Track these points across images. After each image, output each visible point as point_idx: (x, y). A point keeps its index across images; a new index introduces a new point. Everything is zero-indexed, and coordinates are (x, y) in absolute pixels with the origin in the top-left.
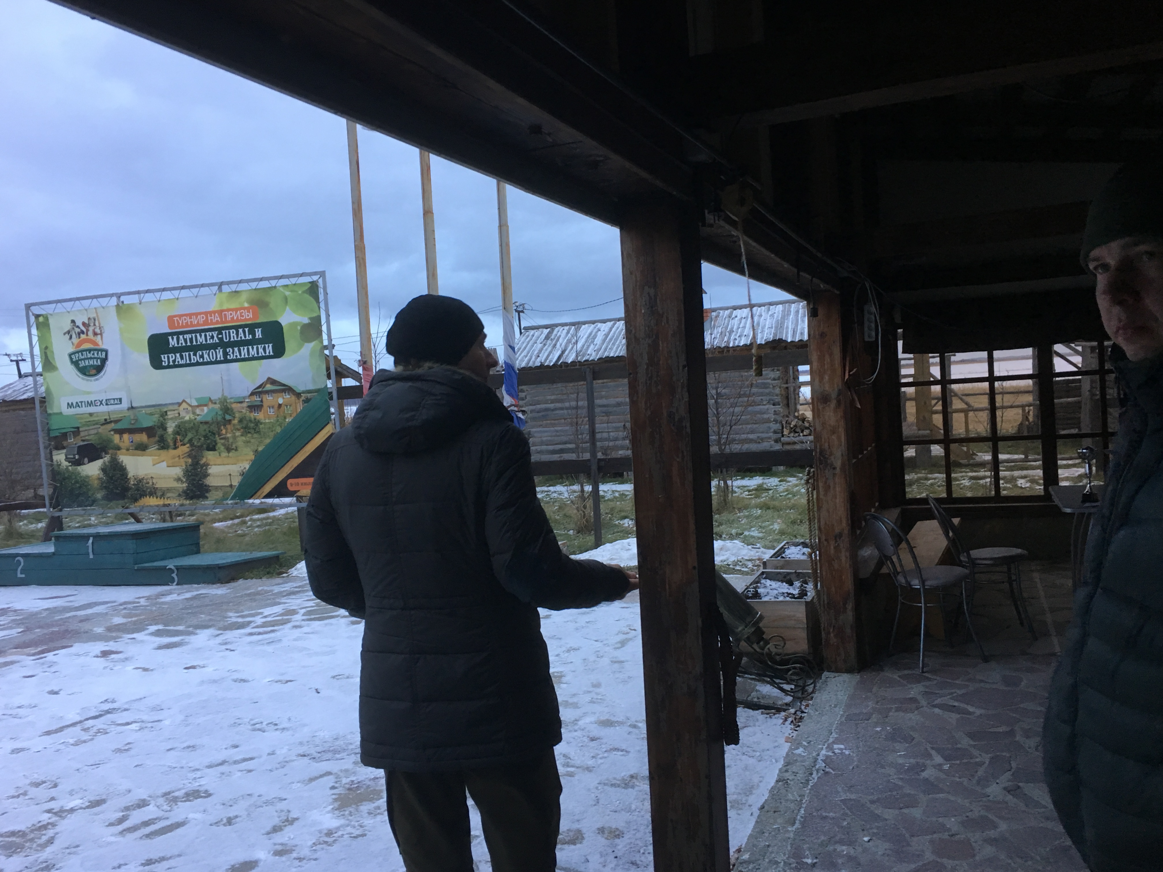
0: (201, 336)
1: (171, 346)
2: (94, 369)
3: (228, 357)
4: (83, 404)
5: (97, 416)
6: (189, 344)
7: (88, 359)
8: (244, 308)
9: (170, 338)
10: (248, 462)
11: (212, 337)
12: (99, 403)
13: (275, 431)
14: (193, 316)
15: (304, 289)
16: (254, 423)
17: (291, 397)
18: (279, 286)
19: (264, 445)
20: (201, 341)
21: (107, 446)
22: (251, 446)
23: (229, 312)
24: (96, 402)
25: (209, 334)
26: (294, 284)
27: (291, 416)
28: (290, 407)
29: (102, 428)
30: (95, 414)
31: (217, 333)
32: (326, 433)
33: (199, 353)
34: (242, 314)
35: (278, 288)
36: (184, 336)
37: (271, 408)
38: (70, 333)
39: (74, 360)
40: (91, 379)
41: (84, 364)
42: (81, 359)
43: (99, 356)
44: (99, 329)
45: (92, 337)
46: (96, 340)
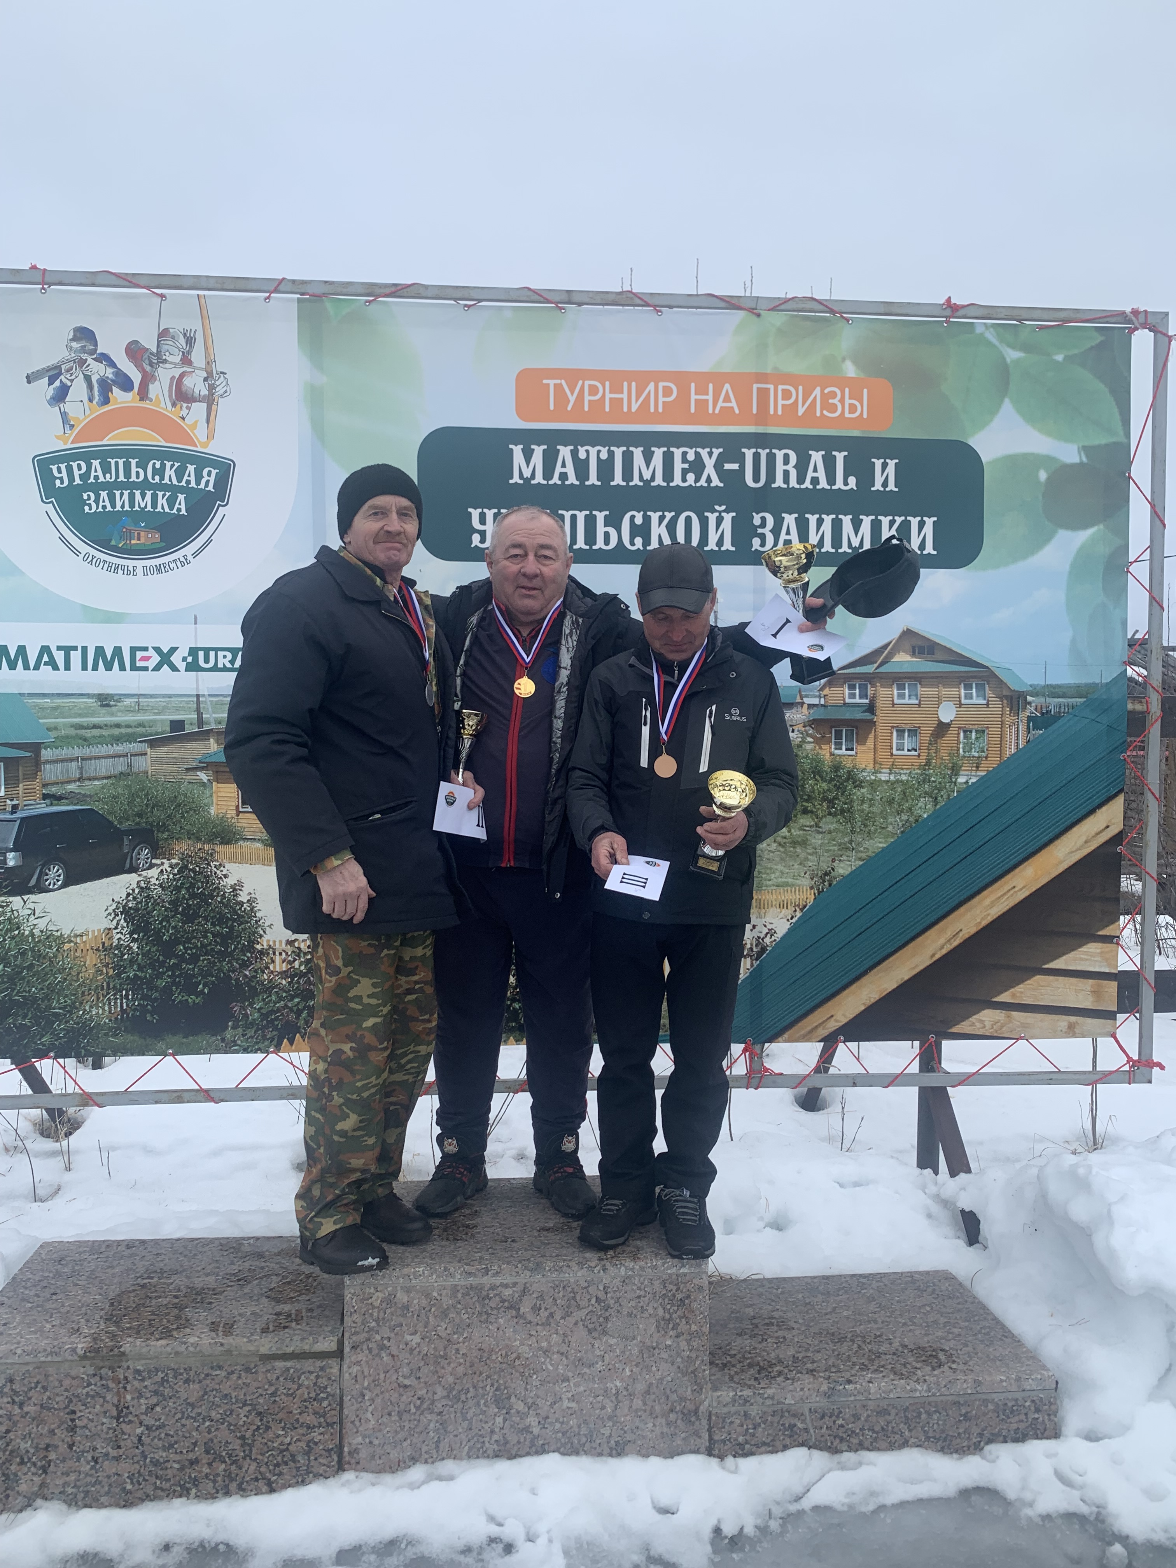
0: (648, 457)
1: (516, 479)
2: (157, 529)
3: (756, 542)
4: (76, 656)
5: (140, 709)
6: (593, 479)
7: (131, 486)
8: (843, 382)
9: (517, 451)
10: (789, 912)
11: (697, 467)
12: (156, 659)
13: (912, 813)
14: (625, 384)
15: (1076, 351)
16: (832, 780)
17: (987, 704)
18: (985, 324)
19: (860, 859)
20: (647, 475)
21: (164, 824)
22: (807, 859)
23: (780, 387)
24: (139, 654)
25: (684, 454)
26: (1041, 328)
27: (977, 767)
28: (976, 738)
29: (154, 755)
30: (128, 701)
31: (720, 454)
32: (1093, 833)
33: (633, 517)
34: (831, 401)
35: (979, 330)
36: (578, 450)
37: (906, 734)
38: (62, 377)
39: (62, 483)
40: (130, 563)
41: (107, 503)
42: (86, 487)
43: (188, 482)
44: (205, 380)
45: (163, 405)
46: (183, 419)
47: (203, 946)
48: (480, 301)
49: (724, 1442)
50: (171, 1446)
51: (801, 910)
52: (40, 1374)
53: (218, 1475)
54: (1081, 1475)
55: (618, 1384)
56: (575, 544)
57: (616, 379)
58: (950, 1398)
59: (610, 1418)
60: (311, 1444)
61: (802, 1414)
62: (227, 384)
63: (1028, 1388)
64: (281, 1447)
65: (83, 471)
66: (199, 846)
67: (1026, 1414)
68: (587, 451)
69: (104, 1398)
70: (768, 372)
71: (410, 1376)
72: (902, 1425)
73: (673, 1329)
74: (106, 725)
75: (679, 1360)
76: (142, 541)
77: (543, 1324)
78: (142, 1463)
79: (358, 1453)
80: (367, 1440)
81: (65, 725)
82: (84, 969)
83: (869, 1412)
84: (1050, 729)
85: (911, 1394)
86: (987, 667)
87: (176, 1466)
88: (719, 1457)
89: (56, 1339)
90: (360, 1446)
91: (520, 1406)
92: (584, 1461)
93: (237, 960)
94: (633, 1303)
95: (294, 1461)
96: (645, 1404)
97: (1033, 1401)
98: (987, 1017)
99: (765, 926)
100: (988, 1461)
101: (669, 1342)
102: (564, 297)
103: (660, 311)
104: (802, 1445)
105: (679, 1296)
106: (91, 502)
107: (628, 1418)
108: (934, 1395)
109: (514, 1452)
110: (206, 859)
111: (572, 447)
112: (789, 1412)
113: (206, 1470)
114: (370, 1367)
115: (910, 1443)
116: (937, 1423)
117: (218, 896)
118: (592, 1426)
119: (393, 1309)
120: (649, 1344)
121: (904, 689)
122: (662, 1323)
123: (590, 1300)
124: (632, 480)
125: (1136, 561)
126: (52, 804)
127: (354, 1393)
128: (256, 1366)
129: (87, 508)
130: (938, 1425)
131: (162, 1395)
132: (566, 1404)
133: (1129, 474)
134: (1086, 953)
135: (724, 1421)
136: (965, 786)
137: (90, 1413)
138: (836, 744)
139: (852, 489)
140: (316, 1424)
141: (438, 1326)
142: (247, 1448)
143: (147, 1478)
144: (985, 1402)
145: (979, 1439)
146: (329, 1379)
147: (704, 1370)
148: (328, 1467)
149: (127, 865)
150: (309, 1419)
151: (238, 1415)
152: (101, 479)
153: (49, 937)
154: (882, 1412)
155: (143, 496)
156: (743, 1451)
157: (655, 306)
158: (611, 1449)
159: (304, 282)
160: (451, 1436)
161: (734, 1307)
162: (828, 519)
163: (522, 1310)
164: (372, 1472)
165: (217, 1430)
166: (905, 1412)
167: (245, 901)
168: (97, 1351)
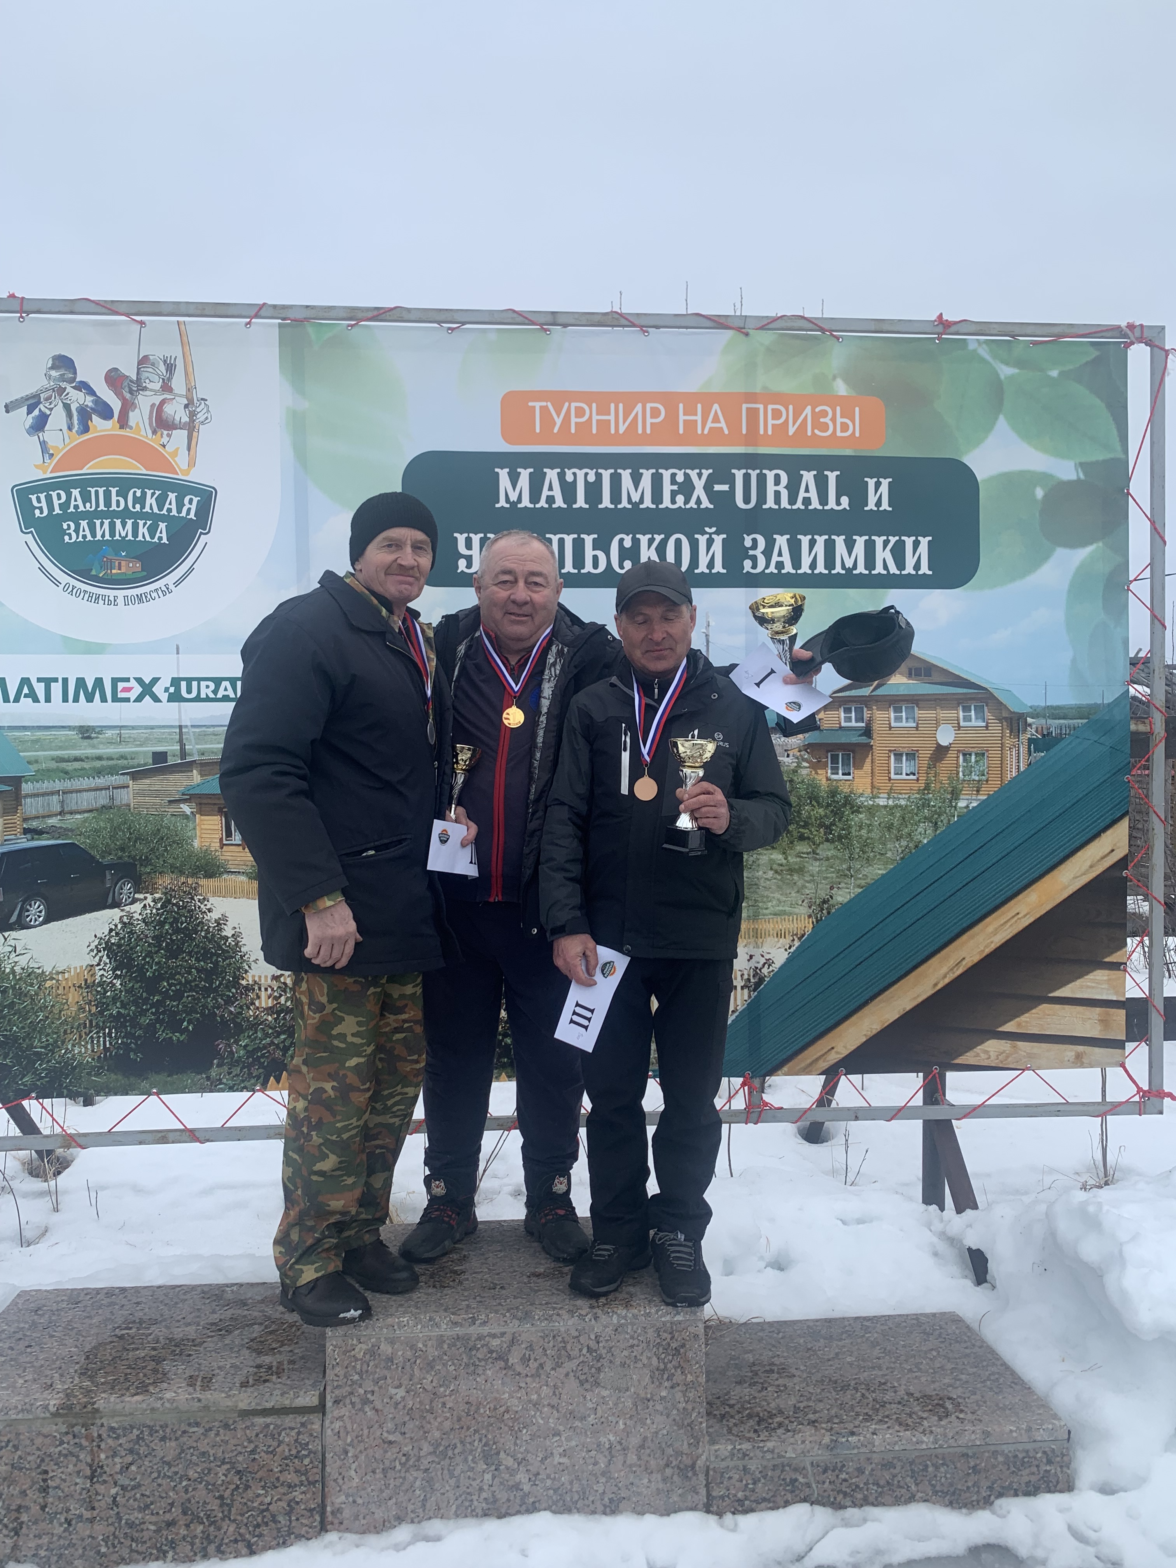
0: (636, 479)
1: (502, 503)
2: (138, 558)
3: (747, 564)
4: (56, 689)
5: (121, 741)
6: (581, 502)
7: (112, 515)
8: (834, 401)
9: (503, 475)
10: (787, 941)
11: (687, 488)
12: (138, 690)
13: (912, 839)
14: (612, 406)
15: (1071, 367)
16: (828, 805)
17: (987, 727)
18: (977, 340)
19: (859, 886)
20: (636, 498)
21: (147, 857)
22: (804, 887)
23: (770, 407)
24: (121, 685)
25: (673, 476)
26: (1035, 343)
27: (978, 791)
28: (976, 761)
29: (136, 787)
30: (109, 733)
31: (710, 475)
32: (1098, 858)
33: (621, 541)
34: (822, 420)
35: (972, 346)
36: (565, 473)
37: (904, 758)
38: (41, 406)
39: (42, 513)
40: (111, 593)
41: (88, 533)
42: (66, 516)
43: (169, 510)
44: (186, 406)
45: (143, 433)
46: (164, 446)
47: (188, 982)
48: (464, 323)
49: (722, 1498)
50: (147, 1507)
51: (800, 939)
52: (10, 1432)
53: (195, 1537)
54: (1095, 1531)
55: (612, 1438)
56: (564, 568)
57: (603, 400)
58: (958, 1450)
59: (603, 1474)
60: (292, 1504)
61: (804, 1468)
62: (208, 411)
63: (1039, 1438)
64: (262, 1507)
65: (61, 501)
66: (183, 879)
67: (1038, 1466)
68: (574, 474)
69: (77, 1457)
70: (758, 391)
71: (394, 1432)
72: (908, 1479)
73: (668, 1379)
74: (87, 758)
75: (675, 1412)
76: (123, 570)
77: (532, 1376)
78: (116, 1525)
79: (341, 1513)
80: (351, 1499)
81: (45, 758)
82: (66, 1007)
83: (874, 1465)
84: (1053, 751)
85: (918, 1446)
86: (986, 689)
87: (153, 1528)
88: (717, 1514)
89: (28, 1396)
90: (343, 1506)
91: (509, 1462)
92: (577, 1520)
93: (222, 996)
94: (626, 1353)
95: (275, 1521)
96: (639, 1459)
97: (1044, 1452)
98: (992, 1048)
99: (763, 956)
100: (998, 1516)
101: (664, 1394)
102: (549, 319)
103: (647, 332)
104: (805, 1500)
105: (674, 1345)
106: (71, 531)
107: (622, 1473)
108: (941, 1447)
109: (503, 1511)
110: (190, 893)
111: (559, 470)
112: (790, 1466)
113: (184, 1532)
114: (353, 1423)
115: (917, 1497)
116: (945, 1477)
117: (202, 931)
118: (584, 1482)
119: (376, 1362)
120: (643, 1395)
121: (901, 712)
122: (657, 1373)
123: (581, 1350)
124: (620, 503)
125: (1135, 580)
126: (33, 839)
127: (337, 1449)
128: (235, 1422)
129: (66, 538)
130: (946, 1478)
131: (138, 1454)
132: (557, 1459)
133: (1128, 490)
134: (1093, 981)
135: (722, 1476)
136: (965, 810)
137: (62, 1473)
138: (832, 768)
139: (845, 509)
140: (298, 1483)
141: (424, 1378)
142: (226, 1508)
143: (122, 1540)
144: (995, 1453)
145: (989, 1493)
146: (311, 1435)
147: (701, 1423)
148: (310, 1528)
149: (110, 901)
150: (290, 1477)
151: (216, 1474)
152: (81, 508)
153: (30, 974)
154: (887, 1465)
155: (124, 525)
156: (743, 1507)
157: (641, 327)
158: (605, 1506)
159: (284, 307)
160: (439, 1495)
161: (733, 1353)
162: (821, 540)
163: (511, 1361)
164: (356, 1533)
165: (194, 1489)
166: (911, 1465)
167: (230, 935)
168: (70, 1408)
